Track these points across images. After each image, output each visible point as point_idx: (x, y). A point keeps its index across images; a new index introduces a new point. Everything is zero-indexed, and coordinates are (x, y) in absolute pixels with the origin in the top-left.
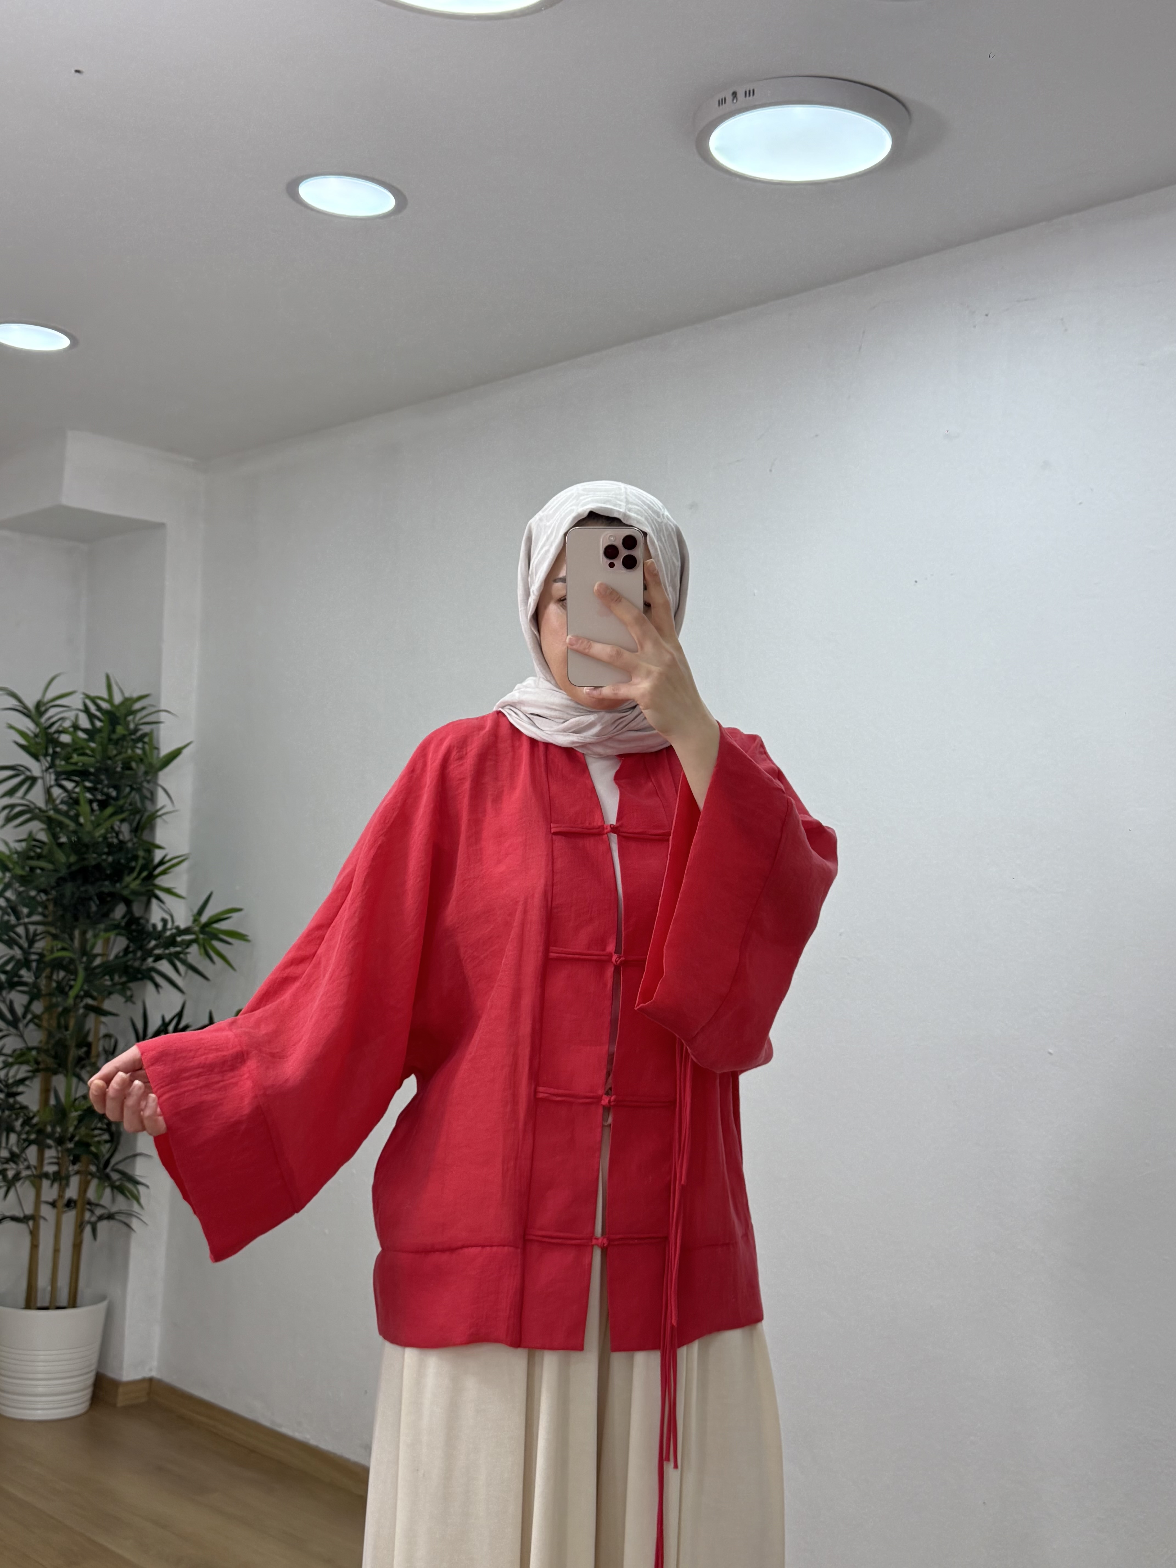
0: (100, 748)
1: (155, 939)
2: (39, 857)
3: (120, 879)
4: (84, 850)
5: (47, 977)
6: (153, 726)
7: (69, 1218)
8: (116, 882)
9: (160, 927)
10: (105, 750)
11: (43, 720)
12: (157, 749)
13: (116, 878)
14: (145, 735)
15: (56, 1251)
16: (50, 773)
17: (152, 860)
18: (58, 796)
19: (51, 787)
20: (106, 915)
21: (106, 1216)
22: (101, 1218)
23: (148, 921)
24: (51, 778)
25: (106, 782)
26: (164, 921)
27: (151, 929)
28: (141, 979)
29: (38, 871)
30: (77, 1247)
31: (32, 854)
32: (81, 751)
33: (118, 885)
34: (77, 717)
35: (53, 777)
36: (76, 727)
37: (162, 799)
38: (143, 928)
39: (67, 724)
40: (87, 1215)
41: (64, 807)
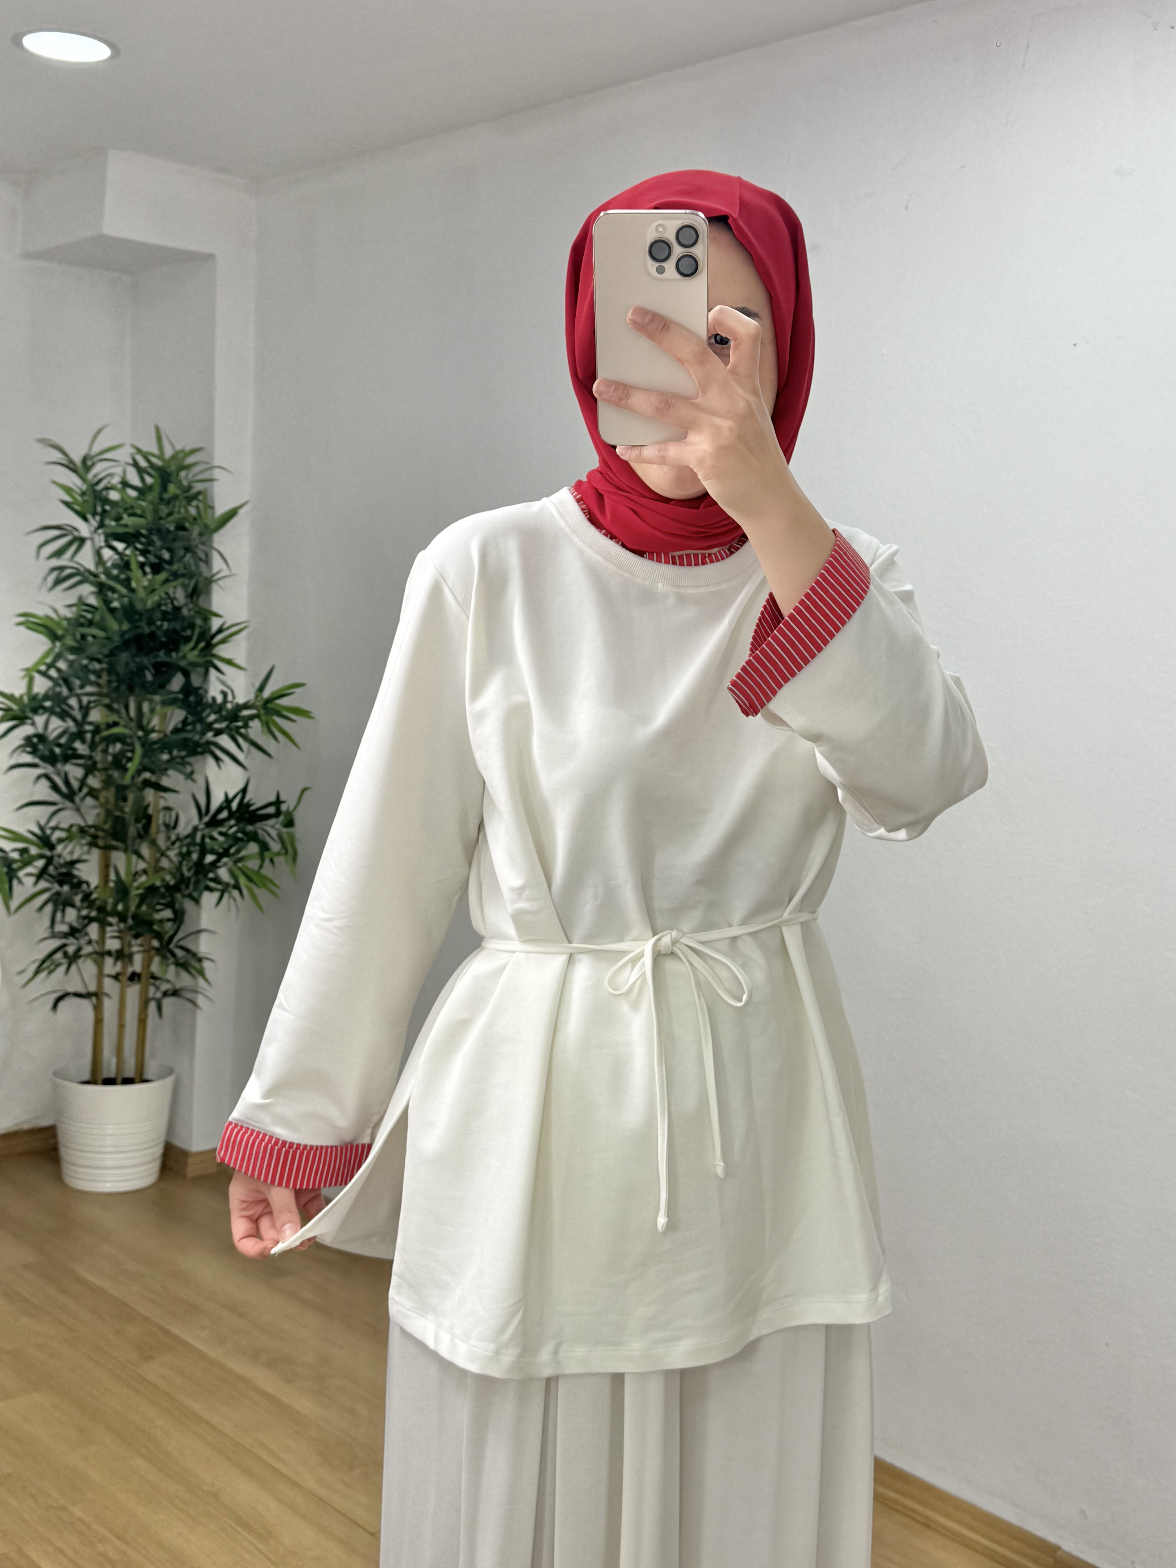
0: (151, 507)
1: (215, 713)
2: (91, 623)
3: (176, 649)
4: (137, 617)
5: (102, 751)
6: (207, 484)
7: (133, 992)
8: (172, 650)
9: (219, 699)
10: (156, 511)
11: (90, 476)
12: (212, 508)
13: (171, 647)
14: (199, 493)
15: (121, 1026)
16: (99, 534)
17: (210, 629)
18: (110, 558)
19: (101, 548)
20: (162, 686)
21: (170, 992)
22: (165, 994)
23: (206, 691)
24: (100, 540)
25: (158, 543)
26: (225, 694)
27: (210, 700)
28: (202, 753)
29: (90, 639)
30: (142, 1021)
31: (82, 620)
32: (130, 511)
33: (174, 654)
34: (125, 472)
35: (102, 538)
36: (125, 484)
37: (217, 564)
38: (202, 699)
39: (116, 481)
40: (152, 989)
41: (115, 572)
